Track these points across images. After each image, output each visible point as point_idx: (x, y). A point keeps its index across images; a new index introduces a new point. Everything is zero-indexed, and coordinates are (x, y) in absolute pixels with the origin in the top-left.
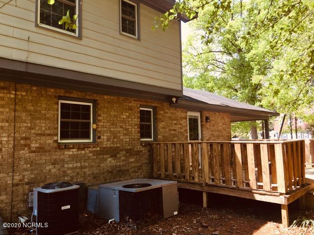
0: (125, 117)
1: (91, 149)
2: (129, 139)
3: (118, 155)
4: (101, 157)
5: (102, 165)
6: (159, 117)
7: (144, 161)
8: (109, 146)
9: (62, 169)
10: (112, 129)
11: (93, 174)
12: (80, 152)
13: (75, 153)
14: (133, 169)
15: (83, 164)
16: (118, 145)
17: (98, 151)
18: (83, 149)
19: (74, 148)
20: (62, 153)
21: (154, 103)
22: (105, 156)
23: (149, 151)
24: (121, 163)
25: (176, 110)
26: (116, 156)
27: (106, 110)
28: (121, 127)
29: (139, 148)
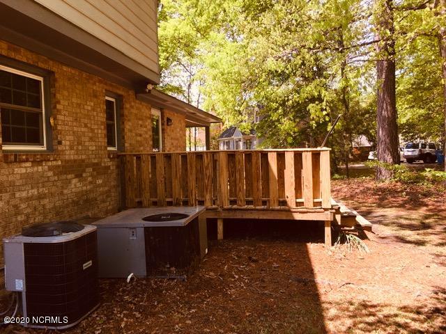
0: (89, 108)
1: (50, 164)
2: (96, 146)
3: (84, 175)
4: (64, 177)
5: (65, 191)
6: (126, 112)
7: (112, 183)
8: (72, 157)
9: (12, 203)
10: (75, 129)
11: (55, 207)
12: (35, 169)
13: (29, 170)
14: (101, 197)
15: (41, 190)
16: (84, 157)
17: (59, 166)
18: (39, 163)
19: (27, 161)
20: (11, 171)
21: (119, 90)
22: (69, 176)
23: (118, 167)
24: (88, 187)
25: (141, 104)
26: (81, 176)
27: (66, 93)
28: (86, 126)
29: (107, 162)
